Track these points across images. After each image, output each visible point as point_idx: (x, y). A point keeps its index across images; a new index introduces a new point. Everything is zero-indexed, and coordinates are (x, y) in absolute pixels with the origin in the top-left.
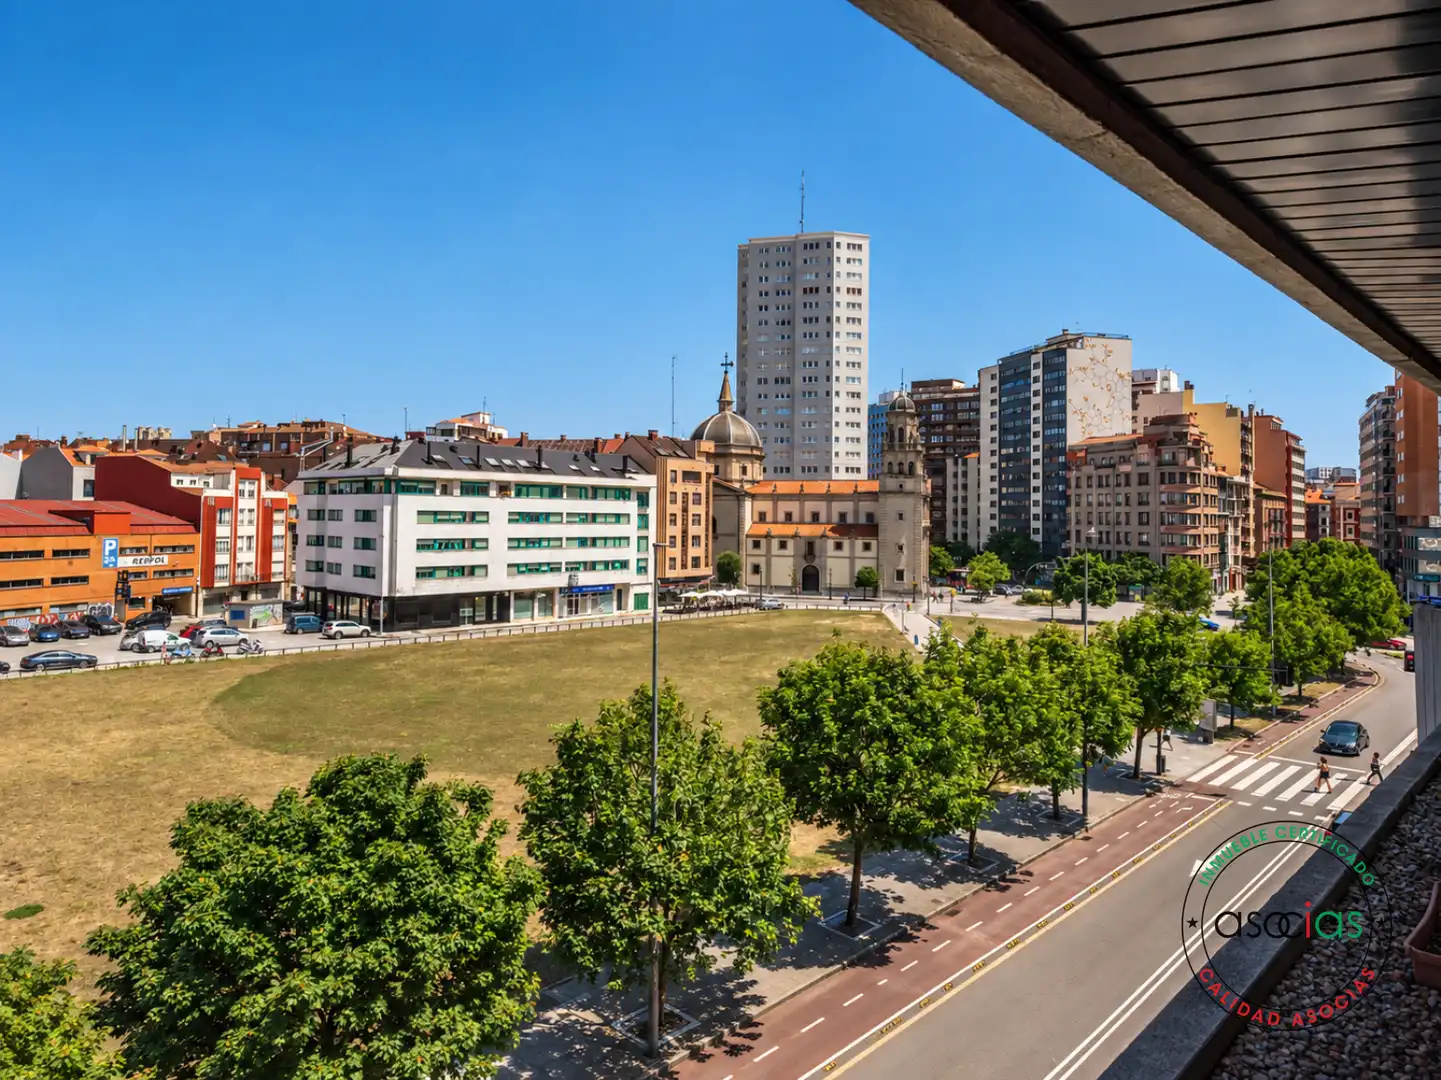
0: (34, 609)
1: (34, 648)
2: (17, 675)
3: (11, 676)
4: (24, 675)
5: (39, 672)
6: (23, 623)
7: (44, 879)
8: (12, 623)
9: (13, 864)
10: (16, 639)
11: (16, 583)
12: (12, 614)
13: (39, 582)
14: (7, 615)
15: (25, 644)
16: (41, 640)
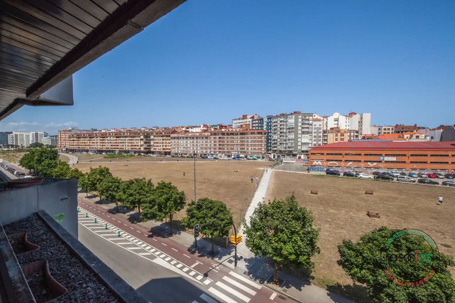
0: (446, 170)
1: (446, 180)
2: (441, 186)
3: (440, 186)
4: (443, 186)
5: (448, 186)
6: (443, 173)
7: (451, 240)
8: (440, 173)
9: (442, 232)
10: (441, 177)
11: (441, 163)
12: (439, 170)
13: (447, 163)
14: (438, 170)
15: (443, 178)
16: (448, 178)
